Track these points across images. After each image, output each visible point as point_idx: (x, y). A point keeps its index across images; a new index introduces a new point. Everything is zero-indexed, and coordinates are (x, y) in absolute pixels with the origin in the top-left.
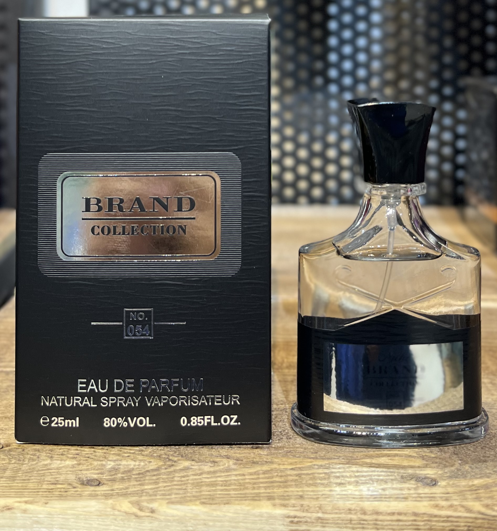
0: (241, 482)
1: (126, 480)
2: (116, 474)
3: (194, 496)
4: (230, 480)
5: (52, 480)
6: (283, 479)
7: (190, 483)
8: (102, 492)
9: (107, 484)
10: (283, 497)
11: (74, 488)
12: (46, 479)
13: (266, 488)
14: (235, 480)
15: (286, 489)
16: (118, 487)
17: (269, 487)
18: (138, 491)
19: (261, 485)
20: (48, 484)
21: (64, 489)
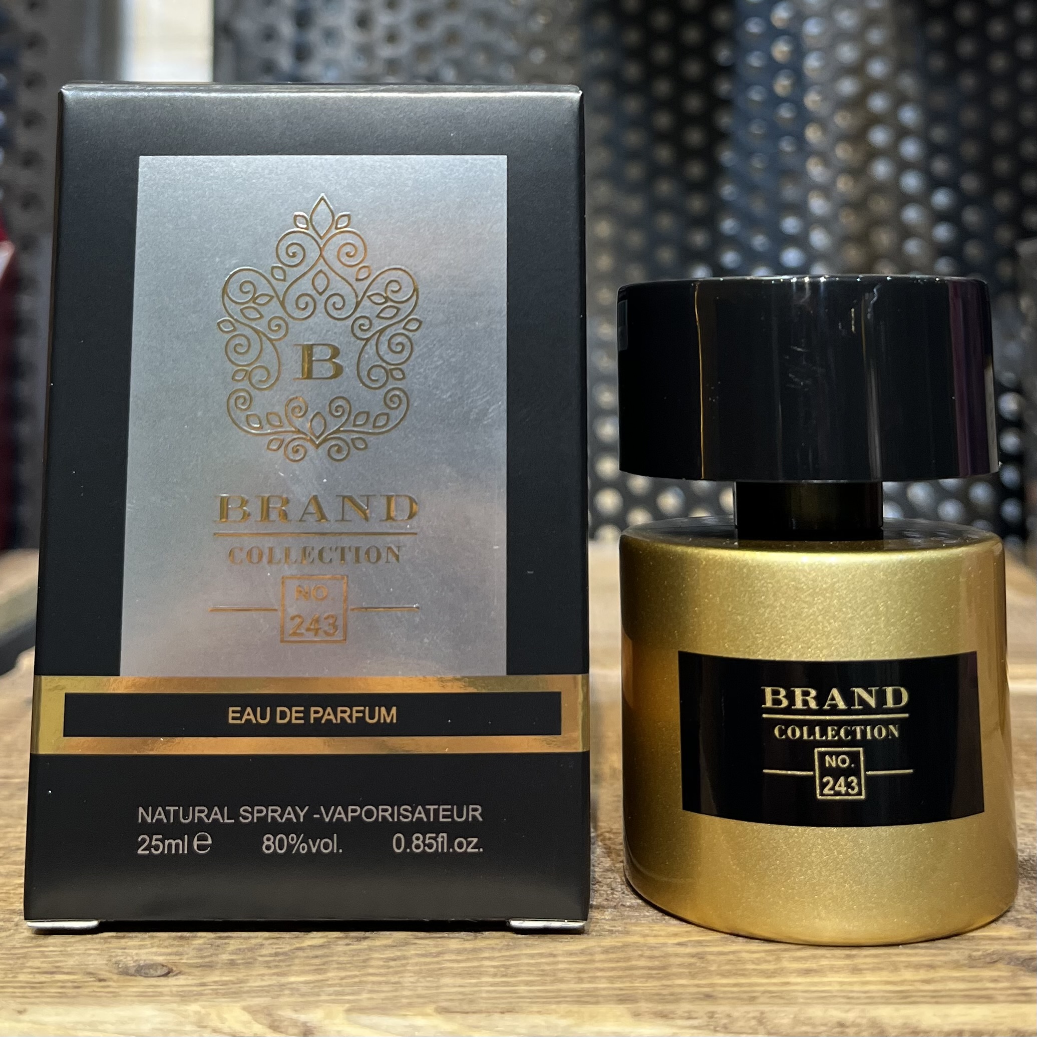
0: (547, 968)
1: (241, 967)
2: (217, 955)
3: (419, 996)
4: (517, 965)
5: (45, 965)
6: (656, 963)
7: (410, 971)
8: (175, 989)
9: (189, 974)
10: (660, 998)
11: (100, 980)
12: (28, 965)
13: (611, 979)
14: (528, 964)
15: (665, 982)
16: (217, 979)
17: (620, 977)
18: (270, 986)
19: (599, 974)
20: (31, 973)
21: (72, 982)
